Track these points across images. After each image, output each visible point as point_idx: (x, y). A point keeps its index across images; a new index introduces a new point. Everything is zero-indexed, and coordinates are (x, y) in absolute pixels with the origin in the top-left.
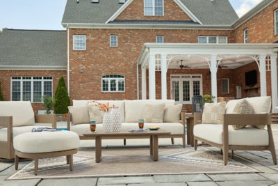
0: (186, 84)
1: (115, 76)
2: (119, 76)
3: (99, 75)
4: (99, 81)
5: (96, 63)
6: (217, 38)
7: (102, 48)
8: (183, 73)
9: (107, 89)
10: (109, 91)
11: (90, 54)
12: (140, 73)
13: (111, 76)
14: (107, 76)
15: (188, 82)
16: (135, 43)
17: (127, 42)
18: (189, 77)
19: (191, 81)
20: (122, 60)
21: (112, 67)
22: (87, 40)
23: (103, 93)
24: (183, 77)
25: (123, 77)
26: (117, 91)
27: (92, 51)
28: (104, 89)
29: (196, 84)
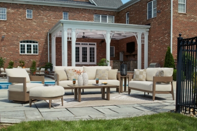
0: (84, 50)
1: (31, 42)
2: (34, 42)
3: (17, 40)
4: (18, 45)
5: (15, 31)
6: (108, 16)
7: (20, 20)
8: (83, 41)
9: (24, 52)
10: (26, 53)
11: (10, 23)
12: (50, 40)
13: (27, 42)
14: (24, 42)
15: (86, 48)
16: (46, 16)
17: (40, 15)
18: (87, 44)
19: (88, 47)
20: (36, 30)
21: (28, 35)
22: (7, 12)
23: (21, 55)
24: (82, 44)
25: (37, 43)
26: (32, 53)
27: (12, 21)
28: (22, 52)
29: (92, 50)
